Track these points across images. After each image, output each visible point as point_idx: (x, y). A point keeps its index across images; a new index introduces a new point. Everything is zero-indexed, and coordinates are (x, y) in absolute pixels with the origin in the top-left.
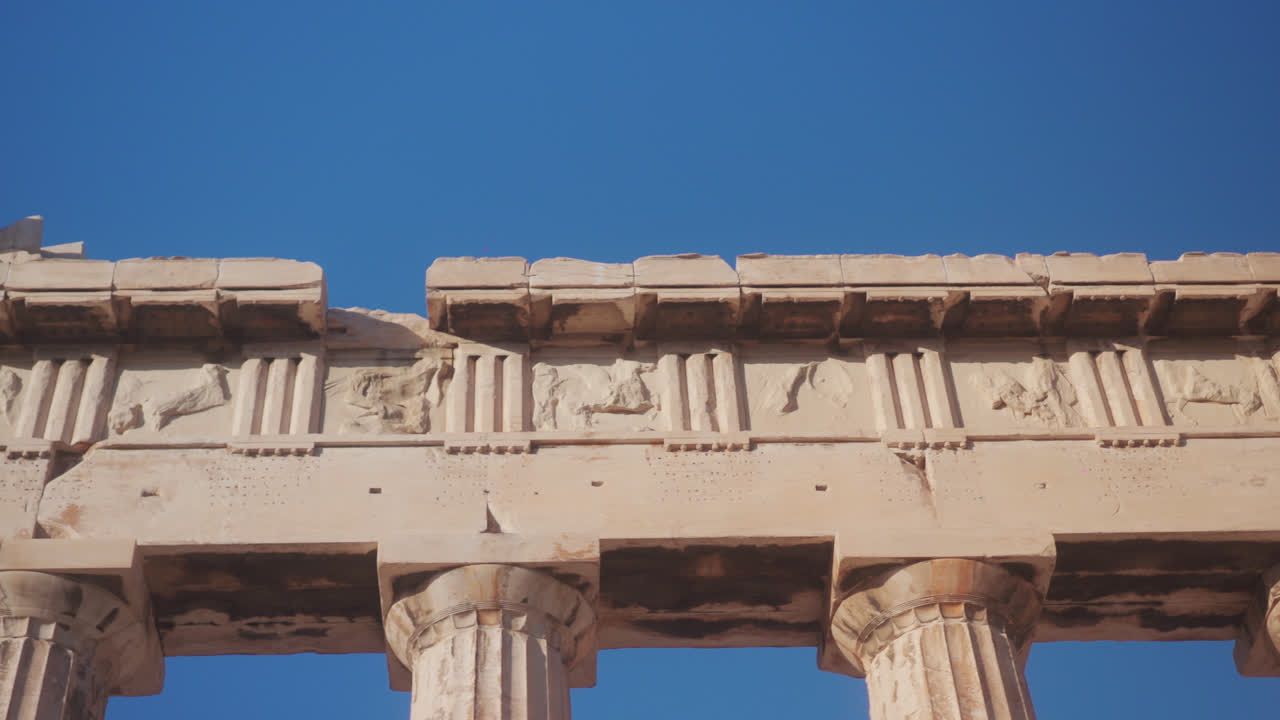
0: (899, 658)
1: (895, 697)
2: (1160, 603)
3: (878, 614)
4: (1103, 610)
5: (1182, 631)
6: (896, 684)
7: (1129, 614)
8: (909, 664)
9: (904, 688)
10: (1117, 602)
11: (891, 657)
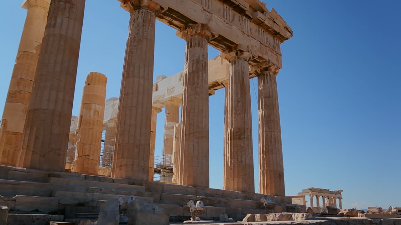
0: (140, 13)
1: (138, 19)
2: (172, 21)
3: (139, 4)
4: (165, 18)
5: (172, 26)
6: (138, 17)
7: (168, 20)
8: (142, 15)
9: (140, 18)
10: (167, 18)
11: (139, 12)
